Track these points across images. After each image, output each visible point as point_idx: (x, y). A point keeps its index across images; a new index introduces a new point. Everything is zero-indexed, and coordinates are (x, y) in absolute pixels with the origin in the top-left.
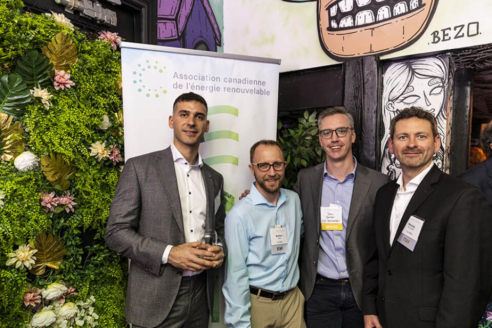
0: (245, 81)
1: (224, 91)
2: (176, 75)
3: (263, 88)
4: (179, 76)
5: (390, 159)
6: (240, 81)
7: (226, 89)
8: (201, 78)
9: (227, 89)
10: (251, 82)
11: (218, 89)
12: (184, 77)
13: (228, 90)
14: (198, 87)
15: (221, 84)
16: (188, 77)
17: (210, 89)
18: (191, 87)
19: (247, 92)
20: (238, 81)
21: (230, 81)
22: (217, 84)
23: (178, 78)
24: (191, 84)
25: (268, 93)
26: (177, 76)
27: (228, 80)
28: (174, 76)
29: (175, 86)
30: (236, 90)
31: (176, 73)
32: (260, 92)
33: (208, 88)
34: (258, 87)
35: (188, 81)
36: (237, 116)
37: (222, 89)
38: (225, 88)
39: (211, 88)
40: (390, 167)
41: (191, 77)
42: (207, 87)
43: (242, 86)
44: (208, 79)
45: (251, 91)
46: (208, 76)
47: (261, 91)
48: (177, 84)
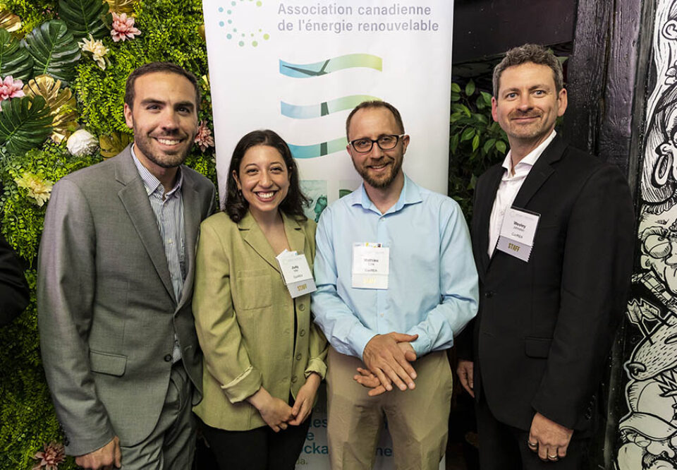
0: (394, 10)
1: (359, 30)
2: (282, 9)
3: (426, 18)
4: (287, 11)
5: (664, 133)
6: (384, 11)
7: (362, 27)
8: (321, 10)
9: (364, 27)
10: (404, 10)
11: (349, 27)
12: (294, 10)
13: (366, 26)
14: (317, 26)
15: (354, 19)
16: (301, 10)
17: (336, 28)
18: (307, 27)
19: (398, 29)
20: (381, 10)
21: (369, 11)
22: (348, 19)
23: (285, 13)
24: (306, 22)
25: (435, 27)
26: (284, 10)
27: (365, 11)
28: (280, 10)
29: (281, 27)
30: (379, 27)
31: (282, 5)
32: (421, 26)
33: (333, 26)
34: (417, 18)
35: (301, 17)
36: (381, 70)
37: (355, 27)
38: (360, 25)
39: (338, 26)
40: (662, 148)
41: (305, 10)
42: (331, 24)
43: (389, 19)
44: (333, 11)
45: (404, 26)
46: (333, 5)
47: (422, 24)
48: (283, 24)
